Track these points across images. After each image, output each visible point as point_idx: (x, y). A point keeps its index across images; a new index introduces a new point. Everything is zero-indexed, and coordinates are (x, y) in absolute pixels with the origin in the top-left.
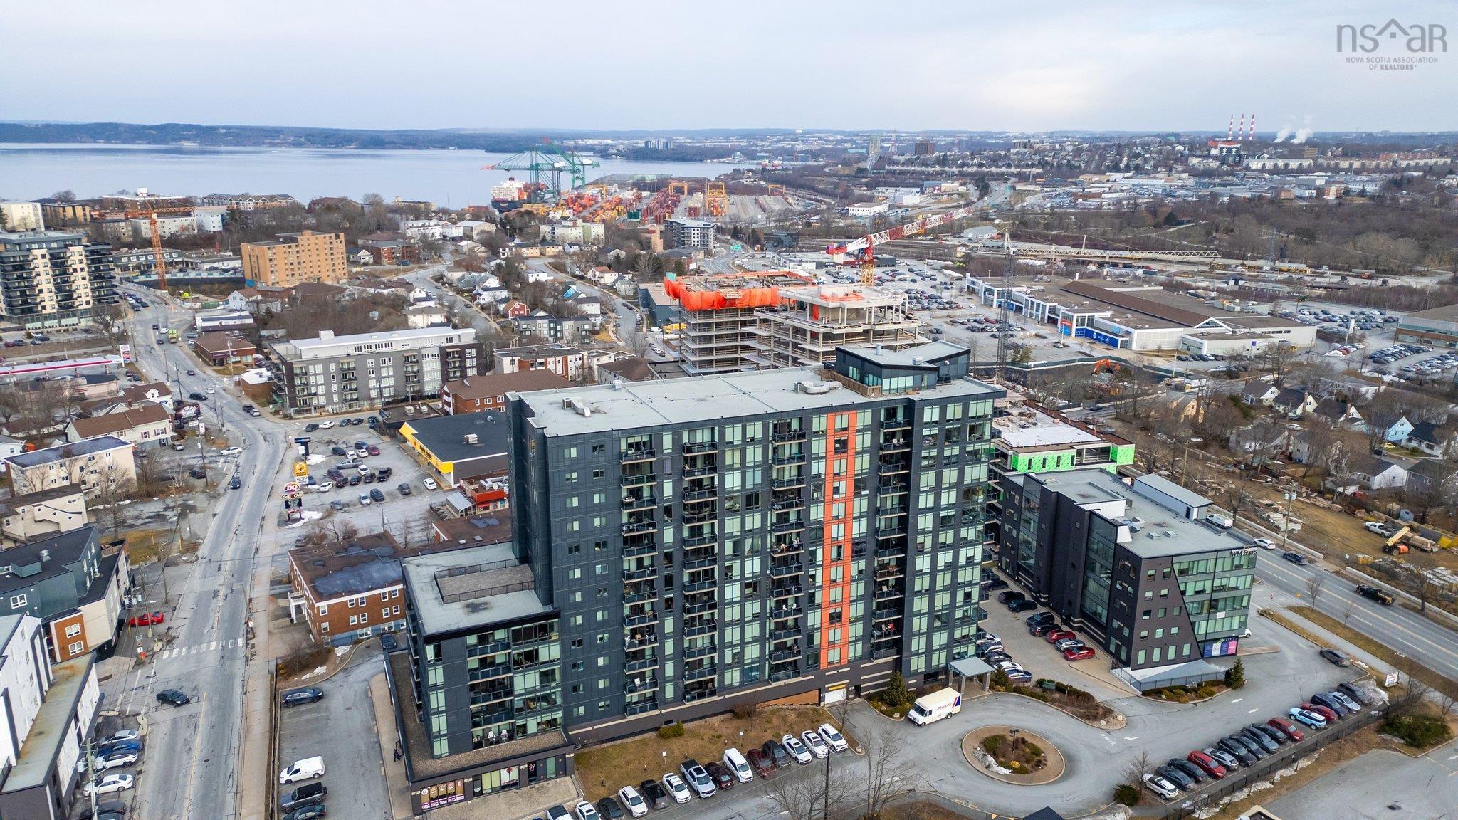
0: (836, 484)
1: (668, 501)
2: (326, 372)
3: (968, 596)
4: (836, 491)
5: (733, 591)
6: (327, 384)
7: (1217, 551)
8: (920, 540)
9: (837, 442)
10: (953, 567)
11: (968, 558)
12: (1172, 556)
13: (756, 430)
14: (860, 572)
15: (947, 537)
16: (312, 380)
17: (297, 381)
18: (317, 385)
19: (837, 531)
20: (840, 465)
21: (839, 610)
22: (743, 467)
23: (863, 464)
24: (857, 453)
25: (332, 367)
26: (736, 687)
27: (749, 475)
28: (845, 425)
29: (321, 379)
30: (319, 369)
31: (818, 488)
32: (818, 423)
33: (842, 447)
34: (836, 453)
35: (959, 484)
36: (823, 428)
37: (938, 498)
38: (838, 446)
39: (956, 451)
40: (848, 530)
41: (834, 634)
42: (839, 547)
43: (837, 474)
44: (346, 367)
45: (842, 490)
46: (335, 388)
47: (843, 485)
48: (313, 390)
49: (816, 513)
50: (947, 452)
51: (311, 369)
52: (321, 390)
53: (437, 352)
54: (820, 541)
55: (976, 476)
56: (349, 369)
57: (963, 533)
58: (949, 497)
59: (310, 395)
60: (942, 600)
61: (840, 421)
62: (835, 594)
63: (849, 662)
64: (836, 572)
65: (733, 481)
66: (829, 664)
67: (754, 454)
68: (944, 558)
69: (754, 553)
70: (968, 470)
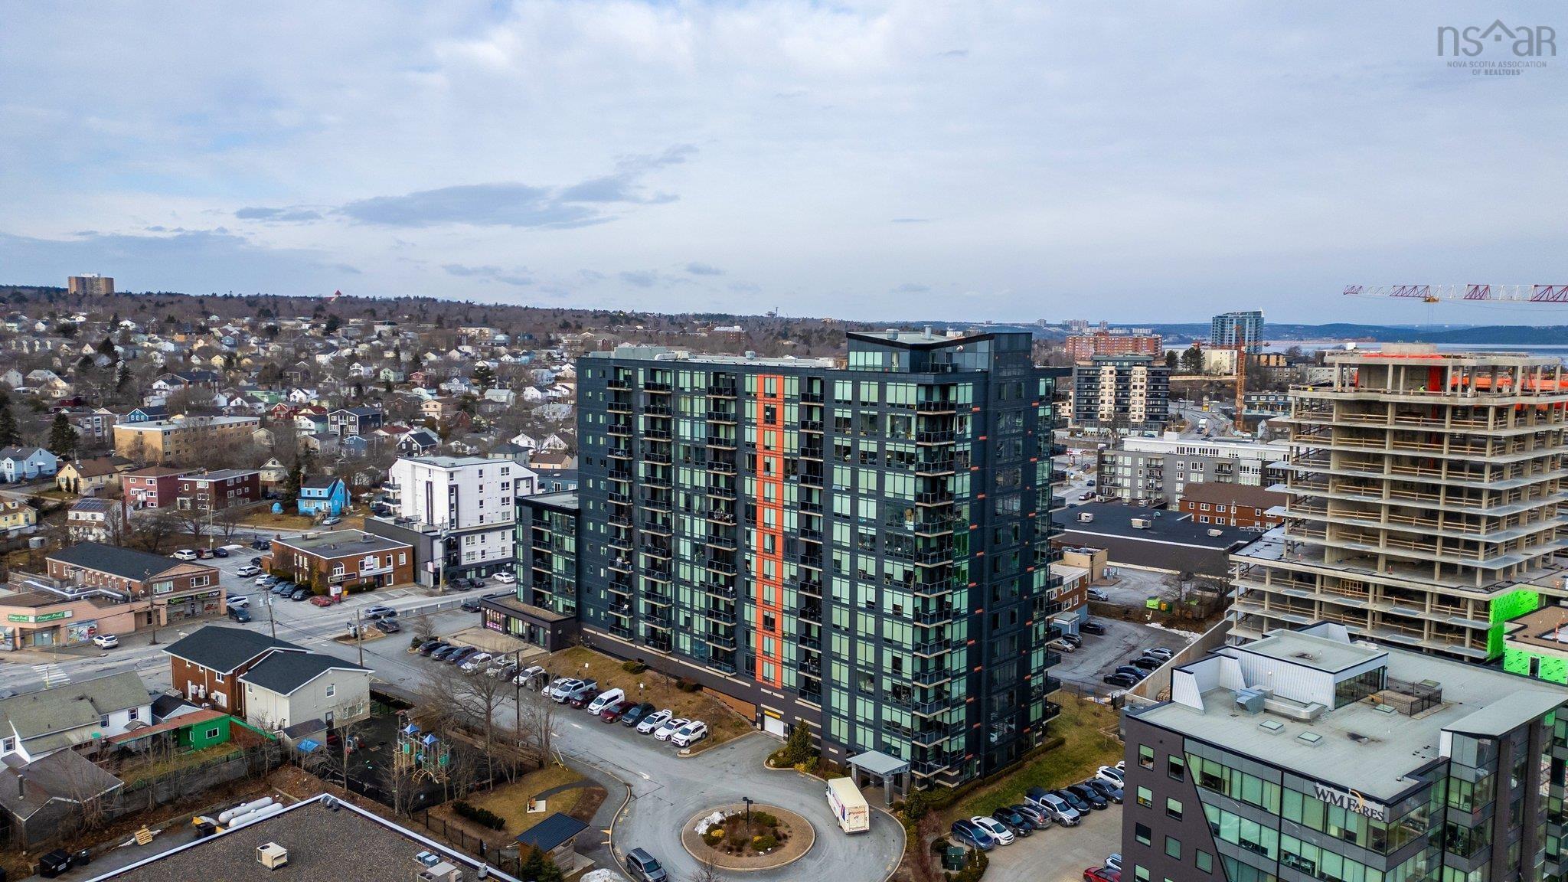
0: (767, 460)
1: (642, 436)
2: (1134, 466)
3: (897, 663)
4: (768, 466)
5: (685, 548)
6: (1133, 478)
7: (1284, 770)
8: (836, 556)
9: (767, 409)
10: (874, 607)
11: (895, 607)
12: (1185, 736)
13: (700, 381)
14: (792, 577)
15: (867, 564)
16: (1120, 471)
17: (1107, 470)
18: (1124, 477)
19: (769, 516)
20: (771, 438)
21: (772, 616)
22: (692, 419)
23: (791, 441)
24: (786, 427)
25: (1141, 461)
26: (687, 656)
27: (696, 426)
28: (774, 391)
29: (1128, 472)
30: (1128, 461)
31: (753, 459)
32: (751, 384)
33: (771, 418)
34: (766, 422)
35: (878, 494)
36: (754, 390)
37: (854, 507)
38: (768, 414)
39: (873, 447)
40: (780, 519)
41: (770, 644)
42: (773, 537)
43: (768, 448)
44: (1154, 463)
45: (773, 468)
46: (1140, 483)
47: (773, 462)
48: (1119, 481)
49: (750, 487)
50: (863, 446)
51: (1120, 460)
52: (1127, 483)
53: (1258, 465)
54: (754, 524)
55: (899, 490)
56: (1157, 466)
57: (888, 567)
58: (868, 509)
59: (1115, 485)
60: (866, 653)
61: (772, 384)
62: (770, 593)
63: (784, 688)
64: (770, 568)
65: (684, 429)
66: (764, 678)
67: (700, 406)
68: (866, 593)
69: (701, 514)
70: (889, 478)
